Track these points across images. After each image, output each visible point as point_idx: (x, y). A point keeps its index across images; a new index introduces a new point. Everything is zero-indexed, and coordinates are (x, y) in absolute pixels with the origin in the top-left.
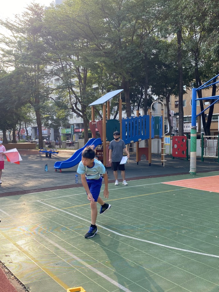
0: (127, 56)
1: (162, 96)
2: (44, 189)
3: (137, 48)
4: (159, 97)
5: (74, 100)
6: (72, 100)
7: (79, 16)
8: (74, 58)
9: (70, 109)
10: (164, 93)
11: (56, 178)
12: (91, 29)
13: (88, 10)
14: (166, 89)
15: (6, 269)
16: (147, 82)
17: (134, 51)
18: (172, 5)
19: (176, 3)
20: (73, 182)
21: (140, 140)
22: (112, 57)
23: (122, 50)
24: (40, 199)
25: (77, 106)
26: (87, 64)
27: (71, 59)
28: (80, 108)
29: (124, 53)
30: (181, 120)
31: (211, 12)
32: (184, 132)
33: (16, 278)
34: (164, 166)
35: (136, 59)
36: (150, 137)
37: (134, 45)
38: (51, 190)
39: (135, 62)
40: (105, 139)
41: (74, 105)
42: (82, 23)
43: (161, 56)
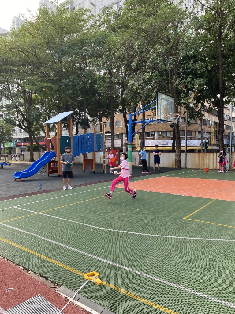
0: (70, 84)
1: (96, 118)
2: (14, 197)
3: (78, 78)
4: (94, 118)
5: (21, 117)
6: (19, 118)
7: (27, 46)
8: (20, 81)
9: (17, 125)
10: (98, 115)
11: (19, 186)
12: (37, 58)
13: (36, 42)
14: (99, 113)
15: (20, 267)
16: (85, 106)
17: (76, 81)
18: (106, 47)
19: (109, 46)
20: (37, 189)
21: (87, 153)
22: (56, 83)
23: (65, 79)
24: (15, 206)
25: (24, 123)
26: (36, 88)
27: (18, 82)
28: (26, 125)
29: (67, 81)
30: (112, 137)
31: (138, 56)
32: (115, 146)
33: (34, 273)
34: (105, 173)
35: (77, 87)
36: (94, 151)
37: (76, 76)
38: (21, 197)
39: (76, 90)
40: (59, 152)
41: (21, 122)
42: (29, 52)
43: (97, 86)
